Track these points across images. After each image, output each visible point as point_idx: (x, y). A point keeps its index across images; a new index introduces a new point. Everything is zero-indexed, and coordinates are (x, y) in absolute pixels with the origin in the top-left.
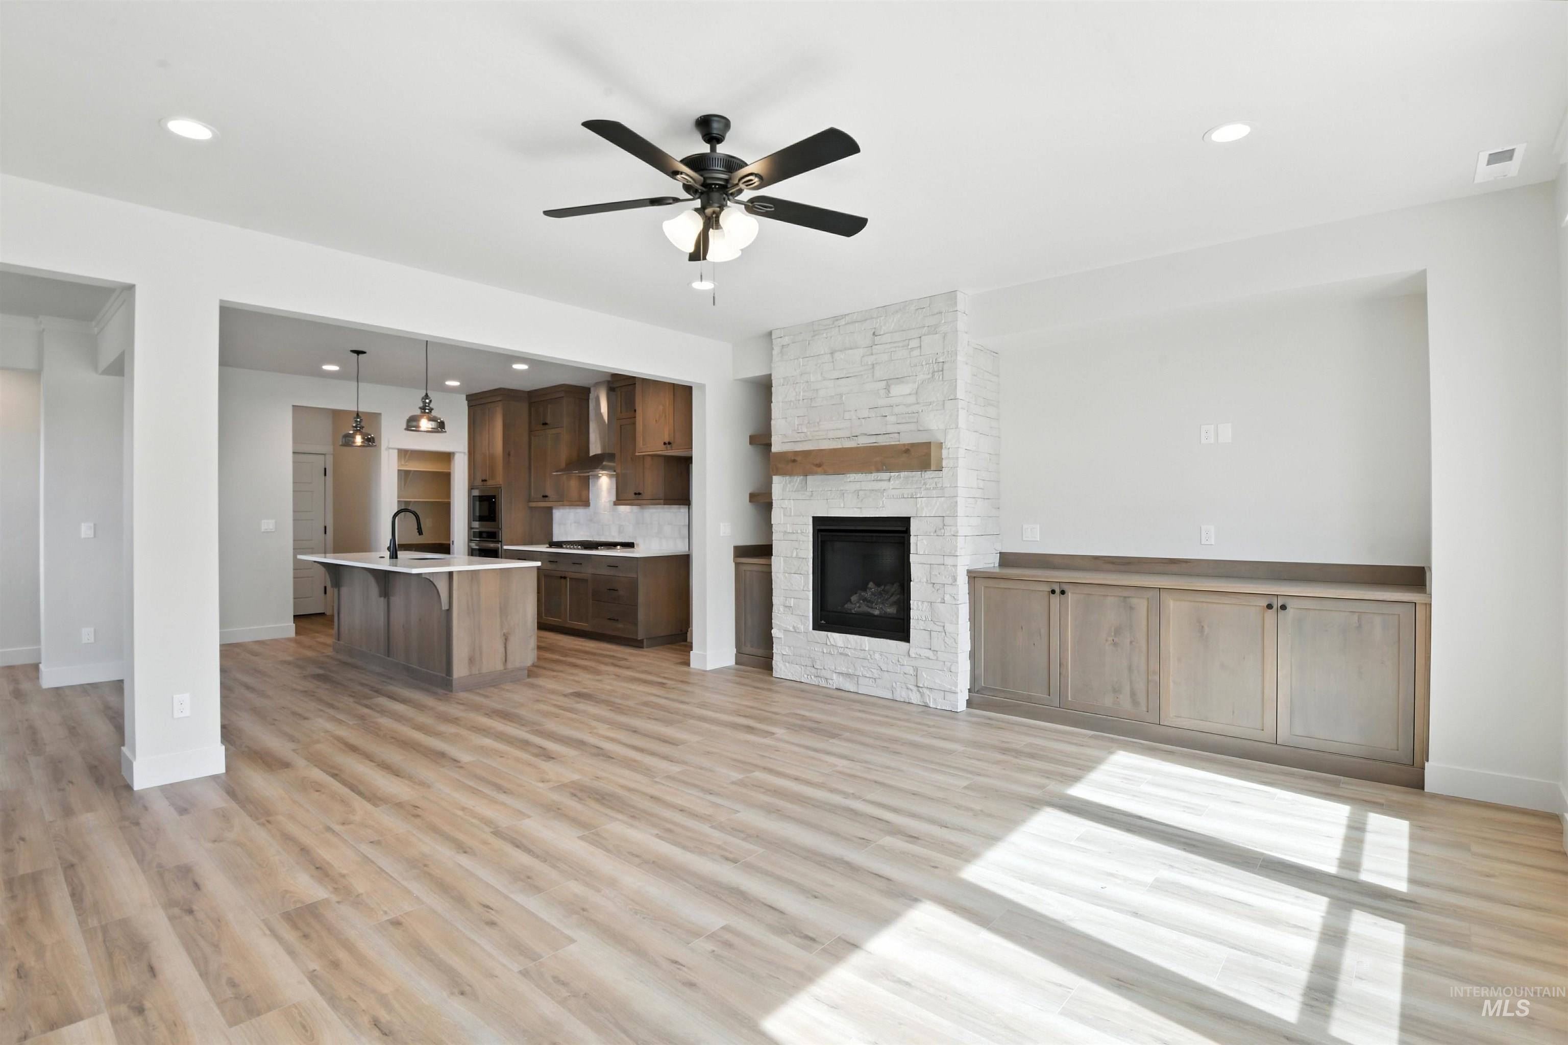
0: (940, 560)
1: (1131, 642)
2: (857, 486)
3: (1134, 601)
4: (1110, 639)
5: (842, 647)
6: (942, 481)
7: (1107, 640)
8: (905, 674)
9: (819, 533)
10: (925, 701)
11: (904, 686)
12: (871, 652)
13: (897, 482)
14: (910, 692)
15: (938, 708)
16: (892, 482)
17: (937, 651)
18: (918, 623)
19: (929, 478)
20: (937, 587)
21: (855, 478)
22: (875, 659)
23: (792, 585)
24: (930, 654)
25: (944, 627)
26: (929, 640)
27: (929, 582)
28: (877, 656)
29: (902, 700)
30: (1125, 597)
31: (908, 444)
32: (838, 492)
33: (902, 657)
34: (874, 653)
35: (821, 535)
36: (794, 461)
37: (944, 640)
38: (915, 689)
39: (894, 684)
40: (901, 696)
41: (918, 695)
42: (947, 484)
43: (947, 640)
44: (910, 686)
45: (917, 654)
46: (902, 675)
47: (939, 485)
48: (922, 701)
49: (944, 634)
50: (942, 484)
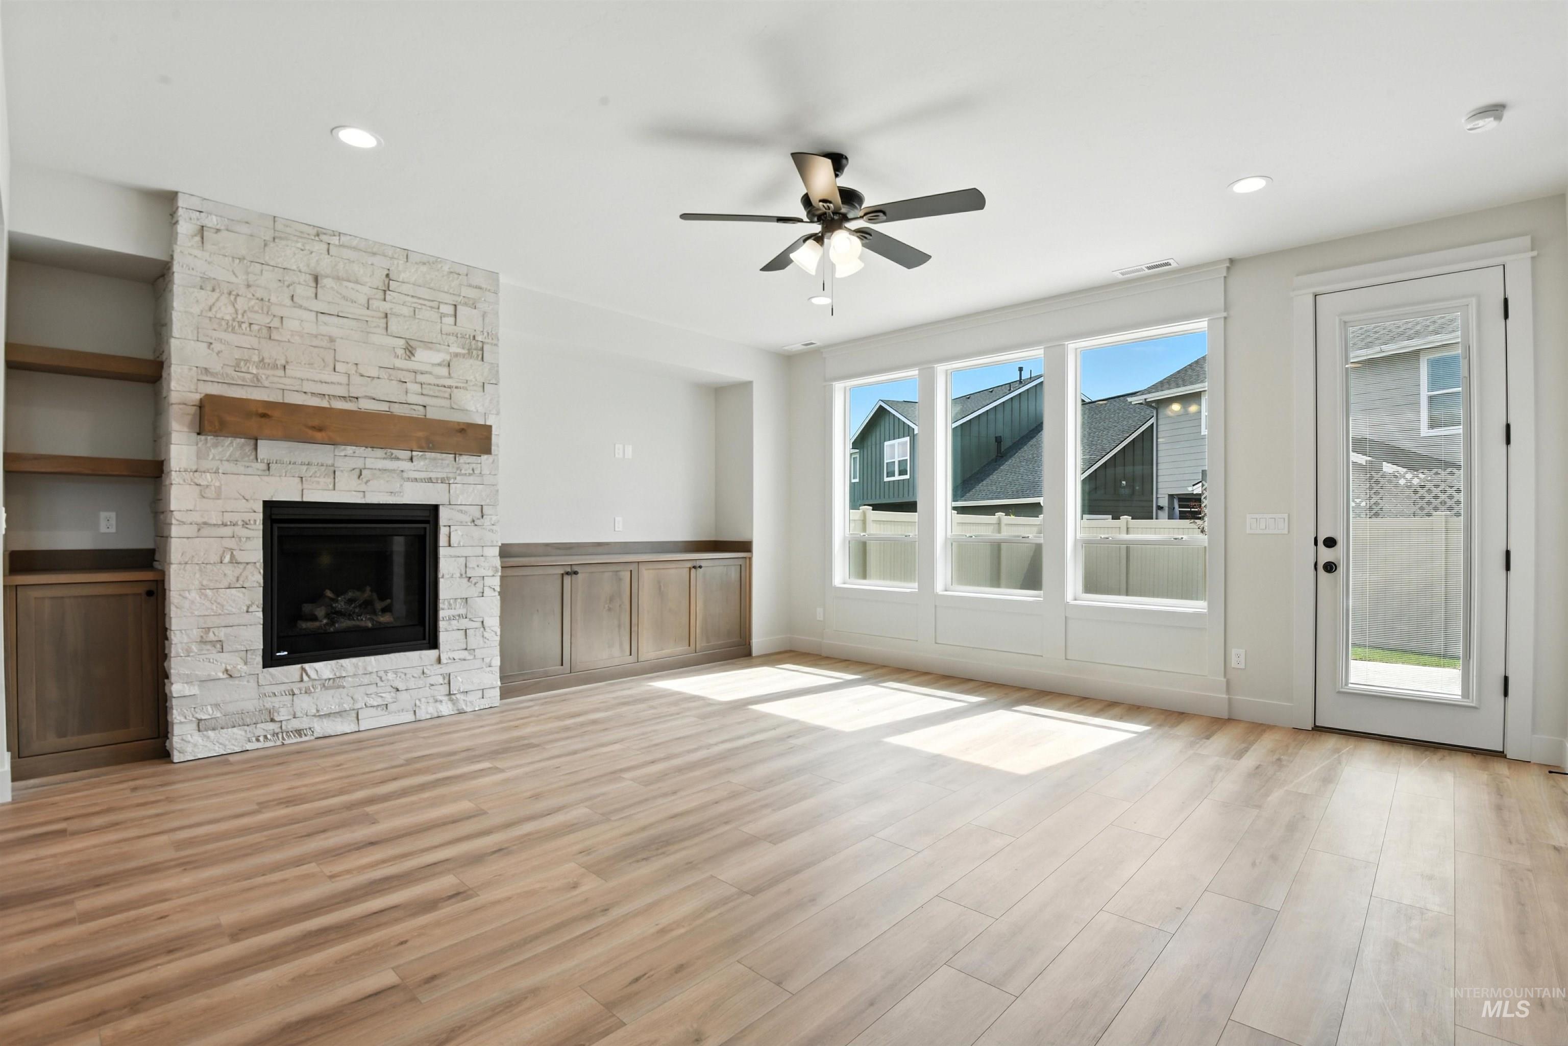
0: (478, 551)
1: (620, 606)
2: (359, 464)
3: (622, 574)
4: (606, 606)
5: (330, 679)
6: (481, 467)
7: (604, 608)
8: (433, 685)
9: (276, 526)
10: (460, 708)
11: (431, 700)
12: (382, 674)
13: (422, 463)
14: (438, 704)
15: (476, 709)
16: (415, 463)
17: (474, 650)
18: (450, 624)
19: (466, 463)
20: (473, 580)
21: (354, 452)
22: (388, 680)
23: (223, 606)
24: (465, 654)
25: (483, 622)
26: (465, 640)
27: (464, 576)
28: (391, 676)
29: (429, 716)
30: (617, 571)
31: (464, 423)
32: (323, 468)
33: (429, 667)
34: (386, 672)
35: (278, 528)
36: (264, 416)
37: (483, 636)
38: (445, 699)
39: (418, 702)
40: (427, 713)
41: (450, 705)
42: (486, 471)
43: (486, 634)
44: (440, 698)
45: (450, 658)
46: (427, 688)
47: (477, 472)
48: (455, 709)
49: (482, 629)
50: (481, 470)
